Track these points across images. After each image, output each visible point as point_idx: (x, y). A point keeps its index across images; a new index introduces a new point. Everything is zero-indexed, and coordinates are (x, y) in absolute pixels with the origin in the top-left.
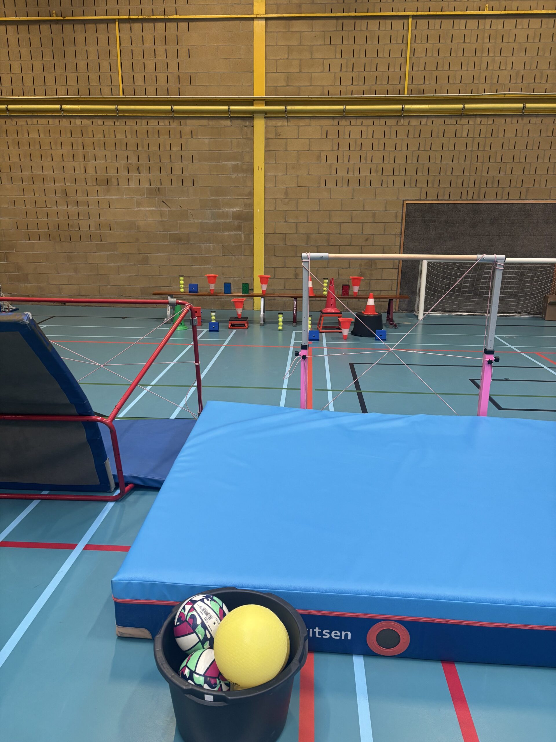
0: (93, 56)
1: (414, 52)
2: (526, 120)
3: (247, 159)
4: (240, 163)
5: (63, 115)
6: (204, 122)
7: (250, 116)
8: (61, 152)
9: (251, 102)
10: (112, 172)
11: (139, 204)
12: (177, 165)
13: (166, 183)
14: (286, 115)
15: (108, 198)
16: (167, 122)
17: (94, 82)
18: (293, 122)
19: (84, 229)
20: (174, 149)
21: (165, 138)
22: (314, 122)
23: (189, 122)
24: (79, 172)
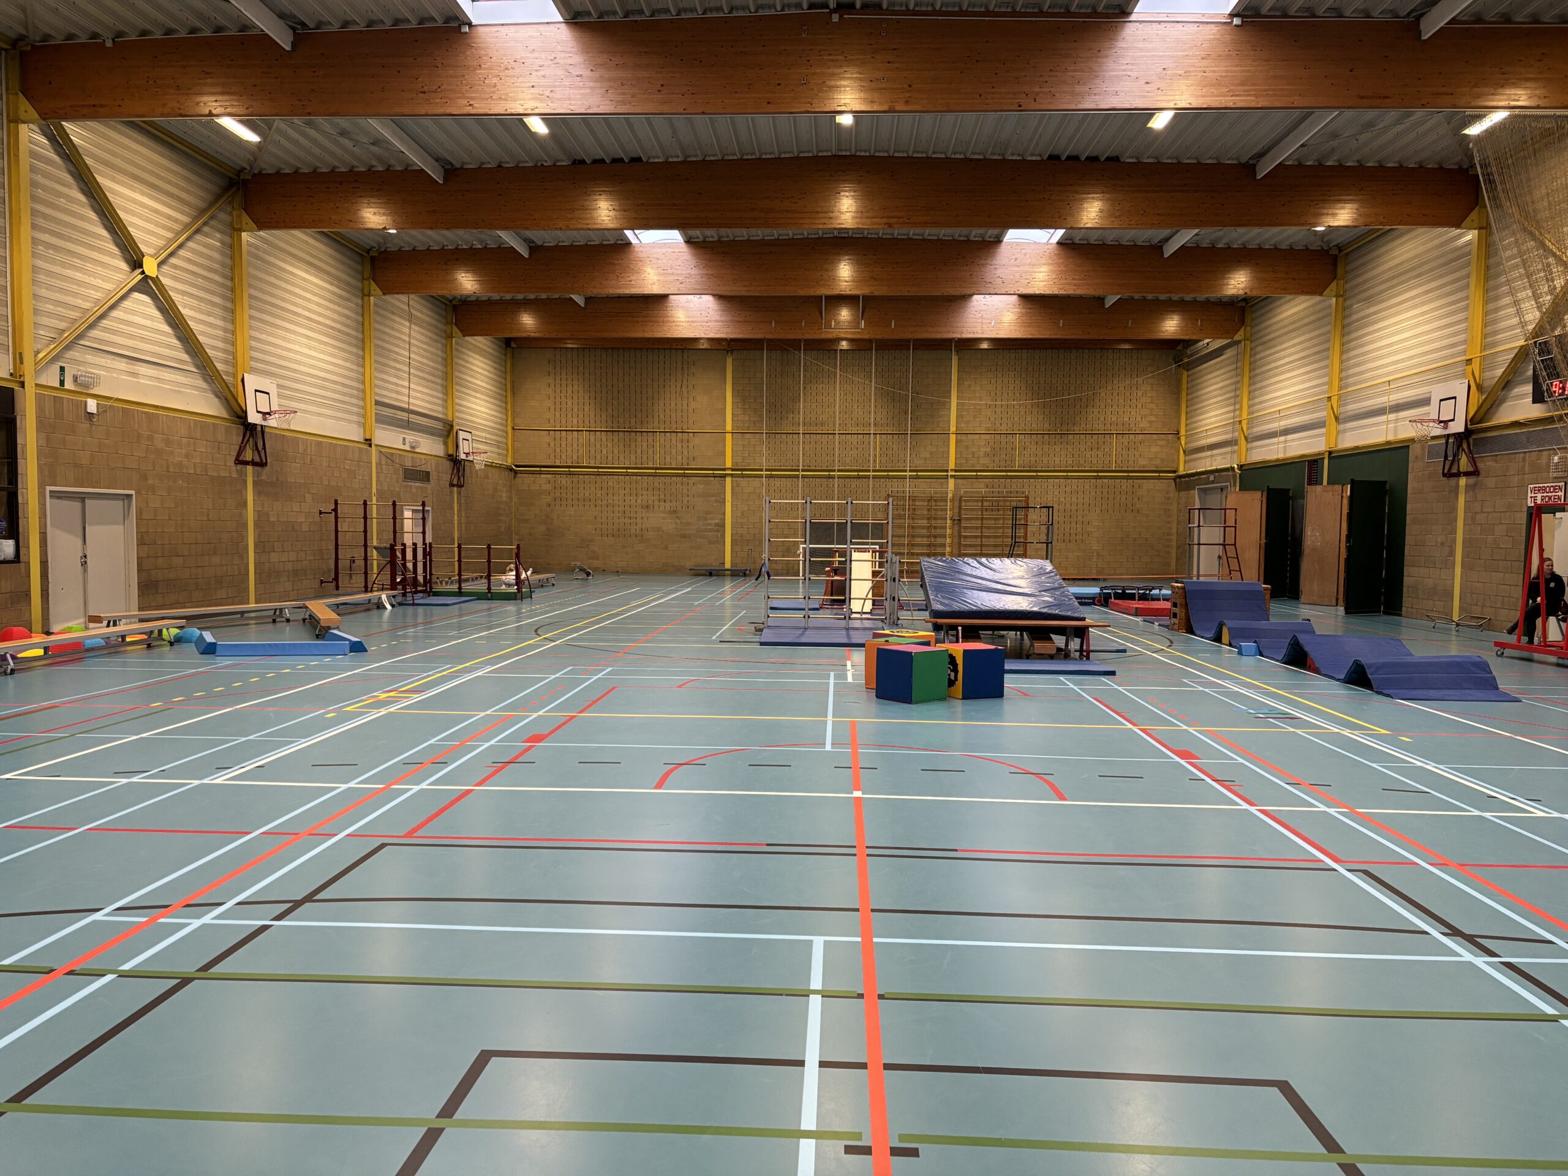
0: (645, 447)
1: (803, 448)
2: (861, 480)
3: (722, 496)
4: (718, 498)
5: (628, 474)
6: (701, 478)
7: (724, 476)
8: (624, 492)
9: (724, 470)
10: (651, 502)
11: (664, 518)
12: (685, 499)
13: (679, 508)
14: (743, 476)
15: (647, 515)
16: (681, 478)
17: (645, 459)
18: (746, 479)
19: (633, 531)
20: (684, 491)
21: (679, 485)
22: (756, 479)
23: (691, 478)
24: (633, 502)
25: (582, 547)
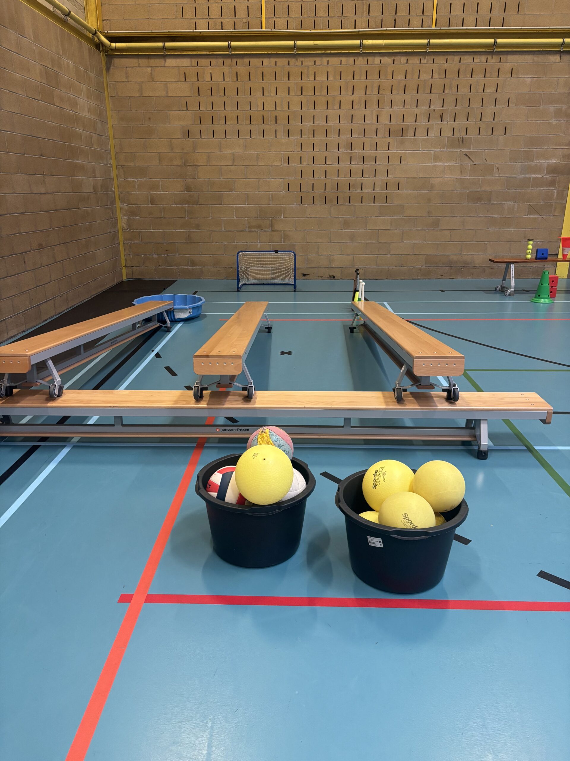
4: (564, 107)
5: (362, 52)
6: (529, 58)
8: (352, 97)
10: (409, 120)
11: (436, 158)
12: (489, 110)
13: (473, 133)
15: (401, 151)
16: (483, 58)
17: (402, 12)
19: (368, 189)
20: (488, 91)
21: (478, 78)
23: (510, 57)
24: (371, 121)
25: (259, 227)
